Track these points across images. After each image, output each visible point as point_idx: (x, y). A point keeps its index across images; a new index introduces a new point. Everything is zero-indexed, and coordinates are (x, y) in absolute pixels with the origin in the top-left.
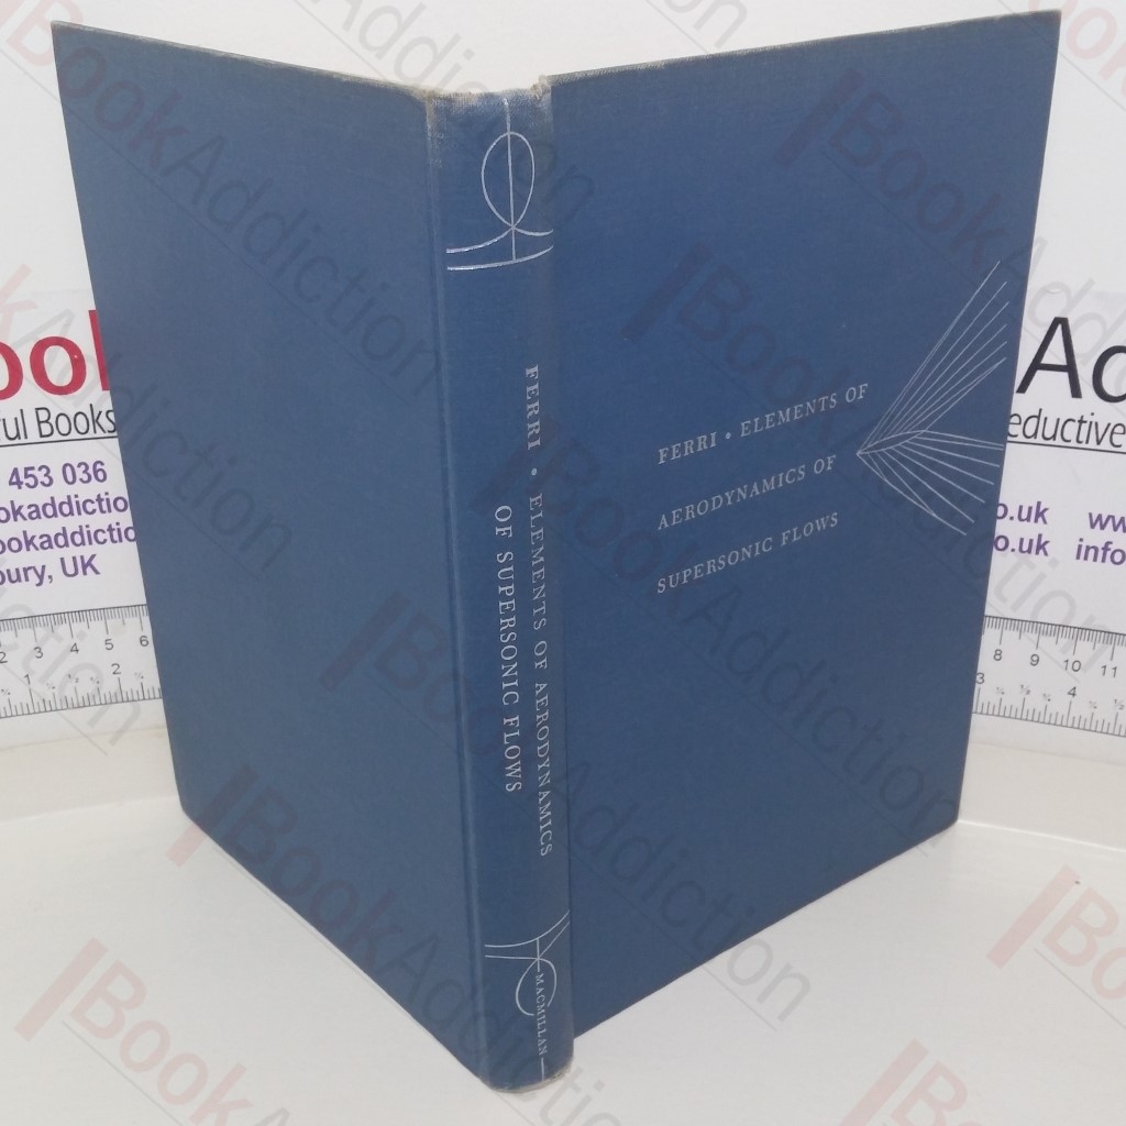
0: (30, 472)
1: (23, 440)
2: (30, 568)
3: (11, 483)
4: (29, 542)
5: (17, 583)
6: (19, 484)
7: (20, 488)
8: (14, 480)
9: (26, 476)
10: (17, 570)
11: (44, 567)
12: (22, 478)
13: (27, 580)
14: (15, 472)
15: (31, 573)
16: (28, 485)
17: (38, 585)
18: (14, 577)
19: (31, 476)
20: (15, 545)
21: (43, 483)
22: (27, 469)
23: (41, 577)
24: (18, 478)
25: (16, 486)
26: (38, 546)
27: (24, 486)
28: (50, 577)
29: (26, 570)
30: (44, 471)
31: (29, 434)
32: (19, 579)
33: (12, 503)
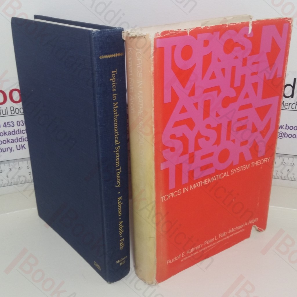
1: (7, 115)
2: (8, 148)
4: (8, 141)
6: (6, 126)
8: (5, 125)
10: (5, 148)
11: (12, 148)
12: (7, 125)
13: (8, 151)
14: (5, 123)
15: (9, 149)
16: (8, 127)
17: (11, 152)
18: (4, 150)
19: (9, 124)
20: (5, 142)
21: (12, 126)
22: (8, 122)
23: (11, 150)
24: (6, 125)
25: (5, 127)
26: (11, 142)
28: (13, 150)
29: (7, 148)
30: (12, 123)
31: (8, 113)
32: (6, 151)
33: (4, 131)
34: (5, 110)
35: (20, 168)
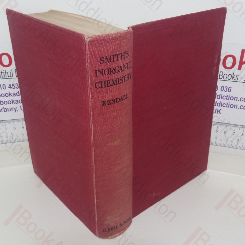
0: (13, 85)
1: (12, 77)
2: (13, 108)
3: (9, 87)
4: (13, 102)
5: (10, 112)
6: (11, 88)
7: (11, 89)
8: (10, 87)
9: (13, 86)
10: (10, 108)
11: (16, 108)
12: (12, 86)
13: (12, 111)
14: (10, 85)
15: (13, 109)
16: (13, 88)
17: (15, 112)
18: (9, 110)
19: (14, 86)
20: (9, 102)
21: (16, 88)
22: (13, 84)
23: (15, 110)
24: (11, 86)
25: (10, 88)
26: (15, 103)
27: (12, 88)
28: (18, 110)
29: (12, 108)
31: (13, 76)
32: (10, 111)
33: (9, 92)
34: (10, 72)
35: (23, 127)
